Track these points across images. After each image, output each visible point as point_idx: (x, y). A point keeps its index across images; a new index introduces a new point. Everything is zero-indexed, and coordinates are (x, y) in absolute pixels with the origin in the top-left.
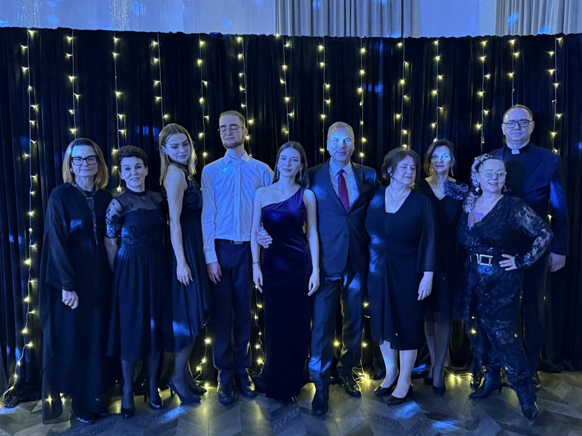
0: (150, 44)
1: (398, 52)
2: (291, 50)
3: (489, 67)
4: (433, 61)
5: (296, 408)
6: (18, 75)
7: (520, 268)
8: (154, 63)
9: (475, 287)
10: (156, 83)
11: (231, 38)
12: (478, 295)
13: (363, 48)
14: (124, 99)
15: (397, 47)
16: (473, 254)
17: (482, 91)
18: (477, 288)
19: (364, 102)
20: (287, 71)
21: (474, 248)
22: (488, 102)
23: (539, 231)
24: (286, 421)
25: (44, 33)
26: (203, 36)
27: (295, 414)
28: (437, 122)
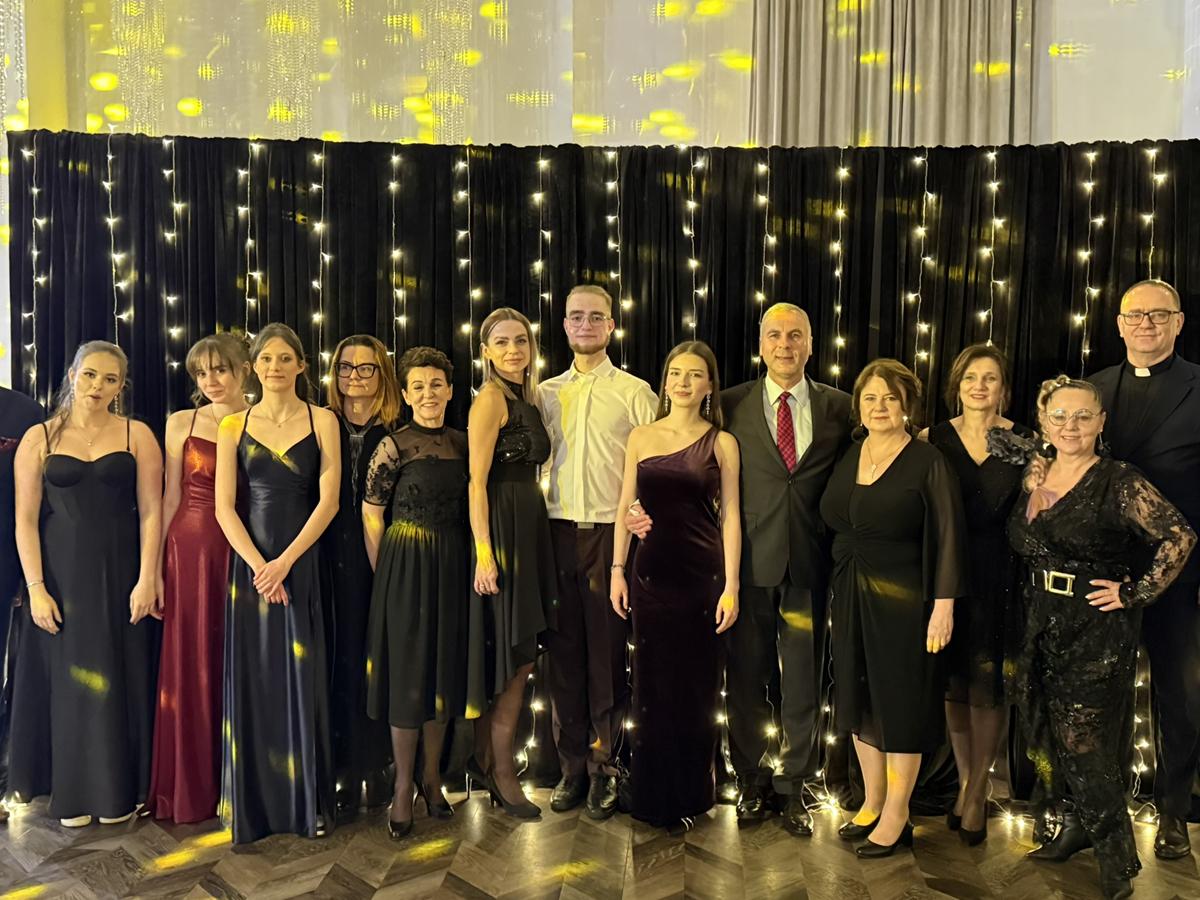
0: (454, 165)
1: (915, 176)
2: (706, 173)
3: (1100, 203)
4: (984, 193)
5: (679, 844)
6: (230, 221)
7: (1130, 605)
8: (457, 198)
9: (1040, 636)
10: (462, 234)
11: (596, 154)
12: (1046, 652)
13: (843, 167)
14: (406, 261)
15: (913, 165)
16: (1037, 570)
17: (1087, 250)
18: (1043, 638)
19: (844, 269)
20: (698, 211)
21: (1039, 560)
22: (1099, 271)
23: (1166, 529)
24: (653, 865)
25: (276, 147)
26: (547, 151)
27: (673, 855)
28: (991, 310)
